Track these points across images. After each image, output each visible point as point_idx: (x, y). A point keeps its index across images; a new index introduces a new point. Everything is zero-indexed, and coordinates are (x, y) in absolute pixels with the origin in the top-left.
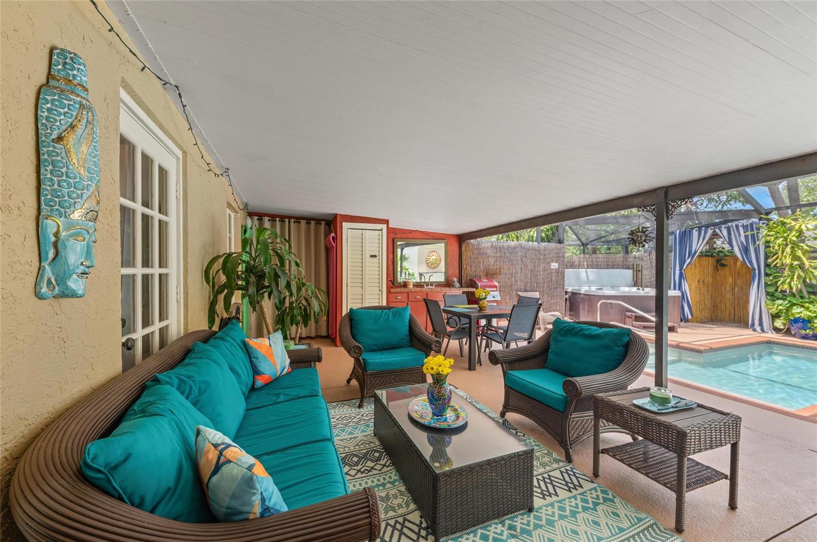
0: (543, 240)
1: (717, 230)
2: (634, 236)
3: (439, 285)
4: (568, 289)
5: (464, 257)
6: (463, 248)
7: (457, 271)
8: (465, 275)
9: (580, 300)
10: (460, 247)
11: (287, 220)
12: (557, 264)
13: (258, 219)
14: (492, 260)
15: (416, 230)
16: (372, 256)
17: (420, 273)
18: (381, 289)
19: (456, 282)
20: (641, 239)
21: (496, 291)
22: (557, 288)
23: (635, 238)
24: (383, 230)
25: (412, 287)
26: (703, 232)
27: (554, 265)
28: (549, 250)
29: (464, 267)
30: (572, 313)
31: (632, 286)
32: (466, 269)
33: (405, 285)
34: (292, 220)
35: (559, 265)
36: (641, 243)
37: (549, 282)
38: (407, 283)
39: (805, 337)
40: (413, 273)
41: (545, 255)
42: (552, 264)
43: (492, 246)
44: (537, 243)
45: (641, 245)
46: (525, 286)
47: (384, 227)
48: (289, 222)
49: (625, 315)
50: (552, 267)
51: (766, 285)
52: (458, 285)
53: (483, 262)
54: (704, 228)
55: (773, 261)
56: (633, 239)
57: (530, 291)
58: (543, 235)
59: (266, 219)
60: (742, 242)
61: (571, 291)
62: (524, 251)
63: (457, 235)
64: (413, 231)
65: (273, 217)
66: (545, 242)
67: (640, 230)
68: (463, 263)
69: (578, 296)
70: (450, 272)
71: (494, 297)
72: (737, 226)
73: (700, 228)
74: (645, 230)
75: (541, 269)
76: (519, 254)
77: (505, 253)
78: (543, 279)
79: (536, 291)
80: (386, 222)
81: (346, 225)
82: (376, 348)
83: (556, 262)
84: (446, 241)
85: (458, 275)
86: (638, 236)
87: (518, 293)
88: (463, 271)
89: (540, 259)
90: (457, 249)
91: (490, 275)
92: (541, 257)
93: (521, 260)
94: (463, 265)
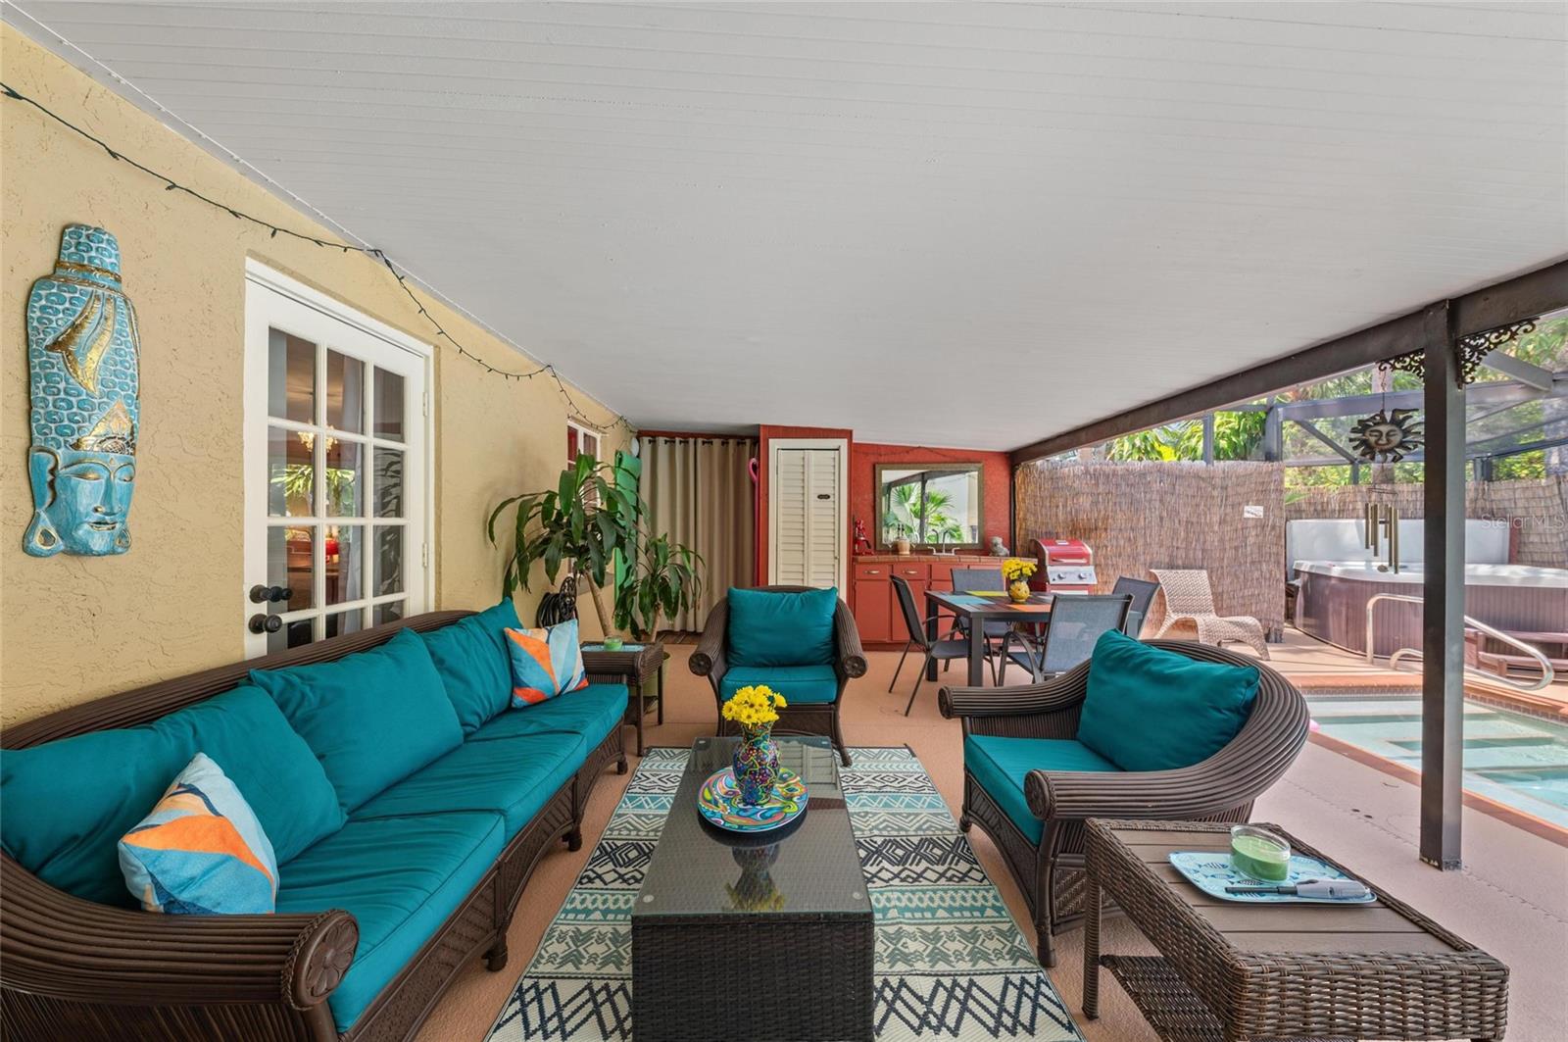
0: (1220, 454)
2: (1367, 434)
3: (963, 550)
4: (1301, 565)
5: (1020, 496)
6: (1019, 479)
7: (1006, 523)
8: (1022, 532)
9: (1327, 592)
10: (1012, 475)
11: (691, 440)
12: (1261, 508)
13: (650, 441)
14: (1085, 502)
15: (919, 447)
16: (821, 497)
18: (836, 555)
19: (1000, 546)
20: (1389, 442)
21: (1088, 564)
22: (1260, 562)
23: (1373, 439)
24: (842, 449)
25: (908, 553)
27: (1253, 511)
28: (1237, 478)
29: (1021, 516)
30: (1311, 621)
31: (1502, 562)
32: (1025, 519)
33: (896, 549)
34: (700, 440)
35: (1266, 510)
36: (1391, 450)
37: (1236, 548)
38: (899, 547)
40: (958, 527)
41: (1225, 488)
42: (1246, 508)
43: (1087, 472)
44: (1204, 463)
45: (1390, 456)
46: (1171, 556)
47: (843, 443)
48: (695, 443)
50: (1246, 515)
52: (1006, 551)
53: (1065, 506)
56: (1364, 442)
57: (1184, 568)
58: (1223, 444)
59: (661, 440)
61: (1307, 570)
62: (1167, 481)
63: (1006, 453)
64: (913, 449)
65: (671, 436)
66: (1229, 459)
67: (1388, 418)
68: (1017, 507)
69: (1323, 582)
70: (991, 525)
71: (1080, 578)
74: (1401, 417)
75: (1216, 519)
76: (1156, 486)
77: (1118, 485)
78: (1222, 540)
79: (1201, 568)
80: (847, 434)
81: (774, 444)
82: (765, 662)
83: (1258, 503)
84: (980, 465)
85: (1007, 531)
86: (1381, 433)
87: (1153, 571)
88: (1017, 523)
89: (1212, 497)
90: (1007, 481)
91: (1079, 531)
92: (1215, 493)
93: (1161, 501)
94: (1017, 512)
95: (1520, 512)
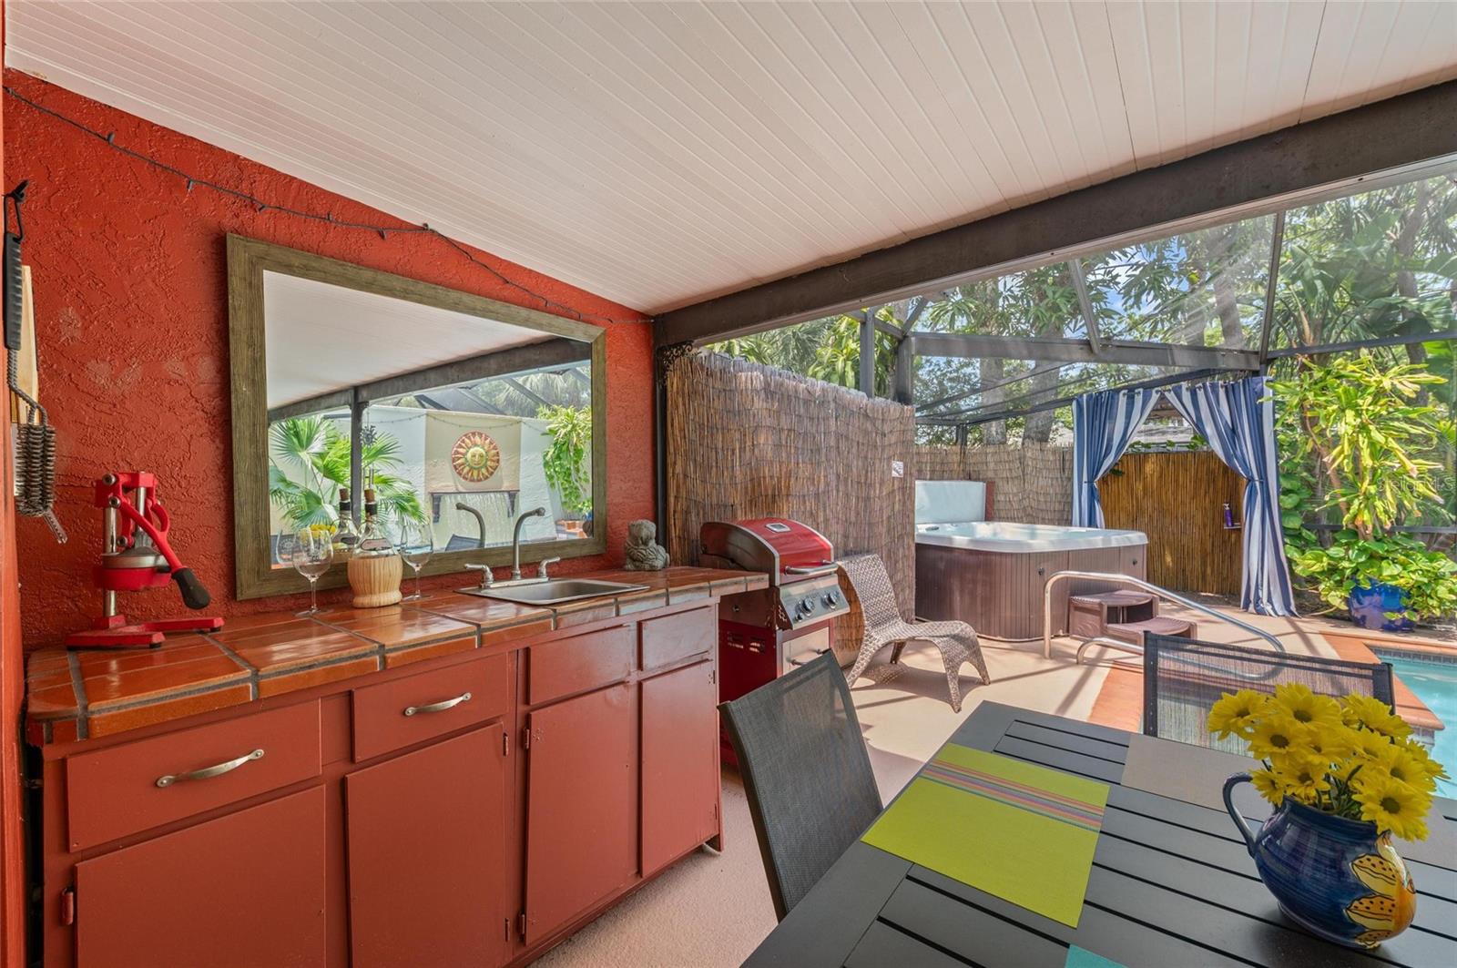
1: (1171, 396)
3: (567, 563)
6: (673, 382)
7: (649, 485)
8: (680, 506)
10: (658, 370)
12: (902, 465)
14: (766, 443)
15: (425, 228)
17: (432, 494)
19: (653, 543)
21: (832, 575)
22: (903, 538)
25: (395, 596)
26: (1139, 400)
27: (898, 468)
28: (890, 421)
29: (679, 469)
32: (687, 475)
35: (905, 468)
37: (890, 519)
39: (1389, 627)
41: (883, 435)
42: (894, 464)
43: (765, 387)
44: (862, 396)
49: (1070, 602)
50: (894, 474)
51: (1284, 513)
54: (1141, 390)
55: (1334, 460)
60: (1226, 422)
62: (841, 416)
63: (643, 314)
68: (672, 448)
70: (619, 489)
72: (1214, 387)
73: (1131, 390)
75: (876, 478)
76: (833, 424)
77: (800, 418)
78: (881, 509)
83: (901, 458)
85: (651, 503)
88: (672, 484)
89: (873, 447)
90: (646, 383)
92: (875, 441)
93: (838, 448)
94: (670, 459)
95: (990, 474)
